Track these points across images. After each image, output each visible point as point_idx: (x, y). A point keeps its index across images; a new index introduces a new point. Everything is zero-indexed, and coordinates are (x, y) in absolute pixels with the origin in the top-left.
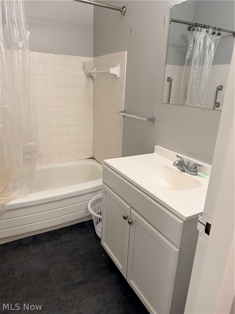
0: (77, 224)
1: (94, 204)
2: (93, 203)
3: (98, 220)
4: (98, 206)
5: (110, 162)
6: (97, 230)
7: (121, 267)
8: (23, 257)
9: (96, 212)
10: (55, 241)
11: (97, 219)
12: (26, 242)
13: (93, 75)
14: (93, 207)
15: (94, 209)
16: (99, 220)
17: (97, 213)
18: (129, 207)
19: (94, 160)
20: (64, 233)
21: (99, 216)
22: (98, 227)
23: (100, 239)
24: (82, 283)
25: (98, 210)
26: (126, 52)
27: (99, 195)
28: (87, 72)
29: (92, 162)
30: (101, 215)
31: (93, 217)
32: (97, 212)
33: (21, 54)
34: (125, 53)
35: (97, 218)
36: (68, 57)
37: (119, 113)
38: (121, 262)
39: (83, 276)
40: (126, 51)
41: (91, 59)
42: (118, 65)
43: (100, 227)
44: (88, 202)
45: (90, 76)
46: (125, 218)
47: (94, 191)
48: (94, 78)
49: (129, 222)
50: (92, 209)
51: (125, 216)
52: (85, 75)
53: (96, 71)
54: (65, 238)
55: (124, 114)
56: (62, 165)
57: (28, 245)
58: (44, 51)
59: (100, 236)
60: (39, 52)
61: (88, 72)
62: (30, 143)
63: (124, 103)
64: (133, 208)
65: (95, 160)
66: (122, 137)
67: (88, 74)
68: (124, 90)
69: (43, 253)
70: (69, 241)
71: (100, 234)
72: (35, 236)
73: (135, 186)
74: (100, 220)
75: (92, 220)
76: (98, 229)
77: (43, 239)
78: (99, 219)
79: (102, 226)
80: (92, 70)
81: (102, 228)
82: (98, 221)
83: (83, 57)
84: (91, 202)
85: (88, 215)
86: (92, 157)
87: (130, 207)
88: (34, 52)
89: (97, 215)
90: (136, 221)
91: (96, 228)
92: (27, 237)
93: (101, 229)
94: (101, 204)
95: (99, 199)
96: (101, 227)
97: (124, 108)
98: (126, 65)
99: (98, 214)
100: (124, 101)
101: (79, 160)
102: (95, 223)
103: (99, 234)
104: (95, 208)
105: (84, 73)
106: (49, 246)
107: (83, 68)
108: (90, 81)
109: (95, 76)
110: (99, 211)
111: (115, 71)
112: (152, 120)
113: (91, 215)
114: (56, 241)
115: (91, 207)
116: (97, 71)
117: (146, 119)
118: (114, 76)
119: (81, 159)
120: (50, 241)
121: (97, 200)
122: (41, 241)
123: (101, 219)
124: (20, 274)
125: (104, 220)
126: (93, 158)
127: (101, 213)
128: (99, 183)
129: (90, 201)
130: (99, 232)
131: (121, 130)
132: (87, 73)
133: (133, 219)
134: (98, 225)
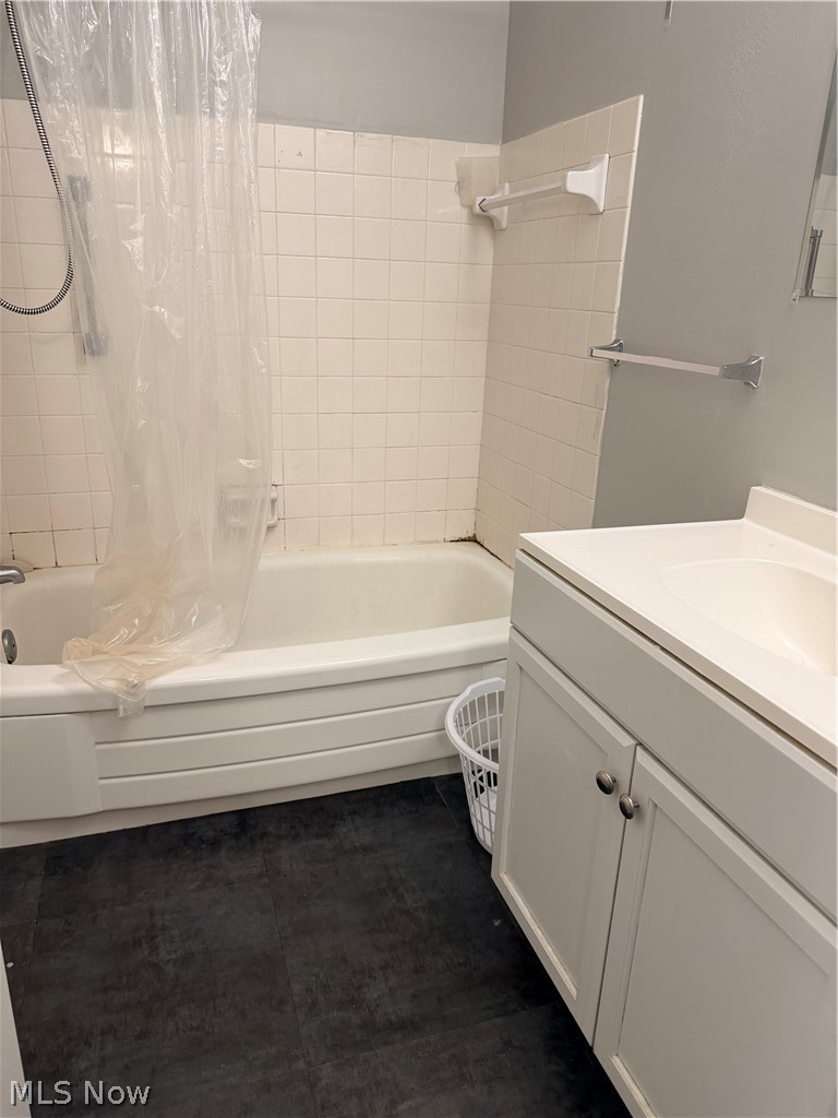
0: (402, 782)
1: (468, 714)
2: (465, 709)
3: (481, 779)
4: (485, 723)
5: (549, 542)
6: (478, 817)
7: (574, 992)
8: (192, 887)
9: (476, 746)
10: (314, 842)
11: (479, 775)
12: (210, 834)
13: (494, 212)
14: (467, 724)
15: (468, 734)
16: (485, 779)
17: (479, 752)
18: (628, 742)
19: (479, 546)
20: (353, 813)
21: (489, 765)
22: (481, 805)
23: (489, 857)
24: (406, 1026)
25: (485, 741)
26: (642, 97)
27: (493, 681)
28: (474, 200)
29: (470, 554)
30: (495, 759)
31: (464, 764)
32: (481, 748)
33: (223, 105)
34: (638, 101)
35: (479, 771)
36: (405, 143)
37: (596, 352)
38: (576, 970)
39: (414, 996)
40: (637, 93)
41: (493, 151)
42: (603, 158)
43: (488, 809)
44: (449, 704)
45: (483, 219)
46: (605, 788)
47: (475, 664)
48: (500, 223)
49: (623, 807)
50: (461, 733)
51: (607, 778)
52: (465, 212)
53: (507, 192)
54: (353, 833)
55: (615, 356)
56: (359, 558)
57: (215, 844)
58: (315, 123)
59: (489, 842)
60: (296, 125)
61: (479, 200)
62: (242, 461)
63: (616, 310)
64: (646, 749)
65: (482, 546)
66: (598, 453)
67: (477, 209)
68: (623, 258)
69: (265, 880)
70: (366, 849)
71: (488, 834)
72: (243, 816)
73: (663, 649)
74: (493, 779)
75: (459, 777)
76: (485, 814)
77: (270, 829)
78: (489, 773)
79: (500, 804)
80: (493, 194)
81: (499, 814)
82: (485, 784)
83: (462, 143)
84: (460, 704)
85: (442, 754)
86: (471, 535)
87: (633, 742)
88: (277, 126)
89: (480, 760)
90: (656, 806)
91: (472, 810)
92: (213, 815)
93: (493, 816)
94: (498, 715)
95: (492, 696)
96: (493, 808)
97: (615, 332)
98: (635, 154)
99: (485, 753)
100: (618, 304)
101: (422, 542)
102: (469, 787)
103: (485, 837)
104: (475, 729)
105: (462, 205)
106: (290, 857)
107: (461, 185)
108: (485, 237)
109: (502, 215)
110: (489, 745)
111: (587, 182)
112: (744, 374)
113: (455, 758)
114: (317, 842)
115: (459, 725)
116: (511, 193)
117: (715, 371)
118: (585, 201)
119: (430, 542)
120: (296, 837)
121: (481, 700)
122: (264, 835)
123: (495, 775)
124: (176, 952)
125: (508, 782)
126: (474, 540)
127: (495, 752)
128: (495, 632)
129: (456, 702)
130: (483, 827)
131: (597, 424)
132: (471, 208)
133: (645, 795)
134: (482, 796)
